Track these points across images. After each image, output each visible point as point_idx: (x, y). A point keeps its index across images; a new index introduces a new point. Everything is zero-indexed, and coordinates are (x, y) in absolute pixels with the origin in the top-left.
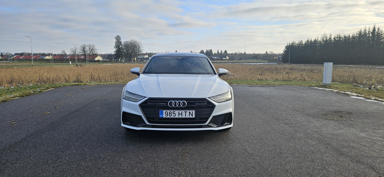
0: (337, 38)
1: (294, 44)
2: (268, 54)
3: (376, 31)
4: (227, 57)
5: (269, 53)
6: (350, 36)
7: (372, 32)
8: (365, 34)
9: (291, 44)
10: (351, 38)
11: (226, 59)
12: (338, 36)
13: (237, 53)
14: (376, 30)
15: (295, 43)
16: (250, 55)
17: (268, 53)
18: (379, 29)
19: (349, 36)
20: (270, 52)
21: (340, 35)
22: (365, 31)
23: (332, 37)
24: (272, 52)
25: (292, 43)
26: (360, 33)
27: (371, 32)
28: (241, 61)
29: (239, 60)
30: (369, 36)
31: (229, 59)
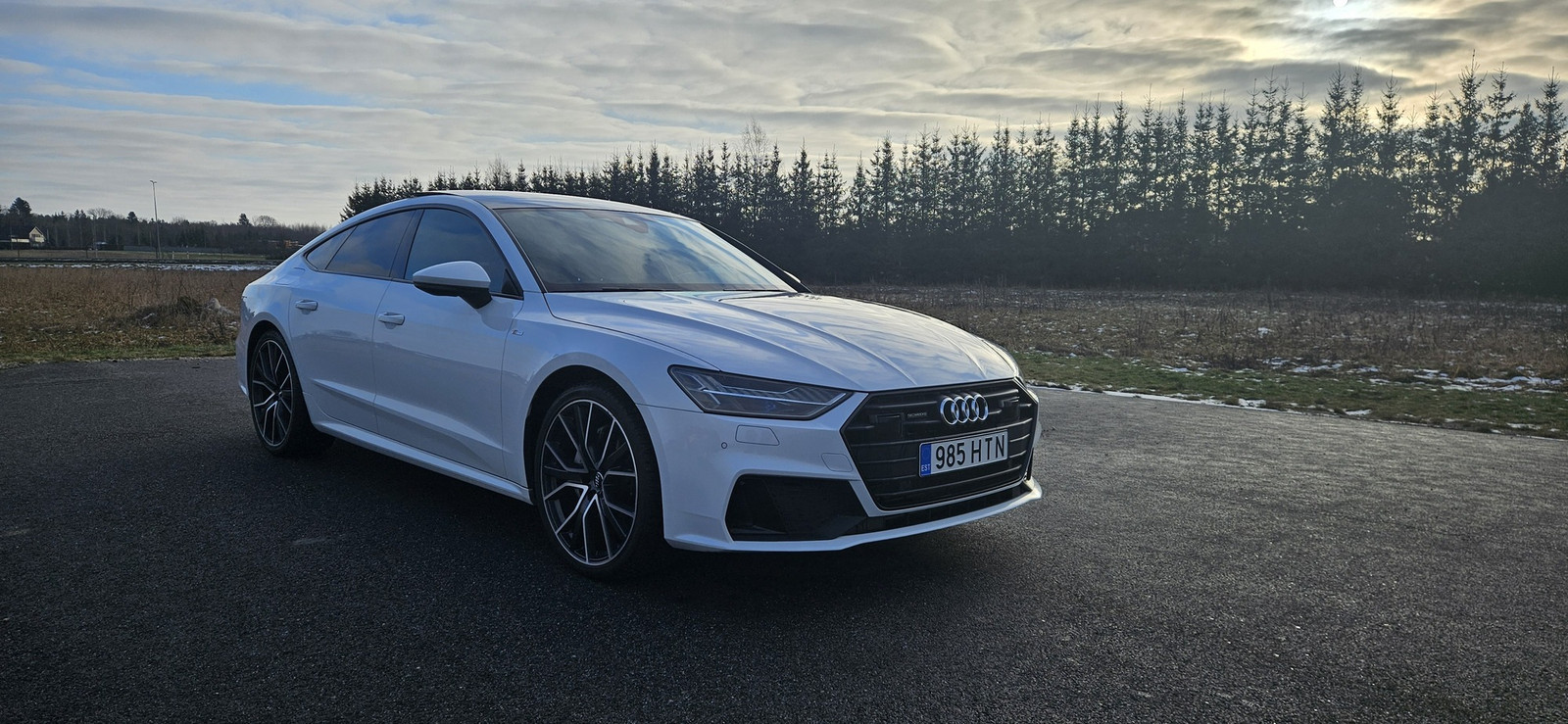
0: (544, 179)
1: (384, 191)
2: (250, 225)
3: (661, 167)
4: (34, 231)
5: (258, 224)
6: (585, 176)
7: (649, 166)
8: (630, 174)
9: (372, 189)
10: (587, 181)
11: (27, 241)
12: (545, 172)
13: (87, 215)
14: (659, 164)
15: (389, 188)
16: (160, 226)
17: (253, 220)
18: (666, 159)
19: (582, 175)
20: (262, 218)
21: (551, 172)
22: (630, 162)
23: (525, 173)
24: (268, 219)
25: (376, 187)
26: (615, 168)
27: (647, 169)
28: (123, 253)
29: (106, 248)
30: (642, 180)
31: (48, 245)
